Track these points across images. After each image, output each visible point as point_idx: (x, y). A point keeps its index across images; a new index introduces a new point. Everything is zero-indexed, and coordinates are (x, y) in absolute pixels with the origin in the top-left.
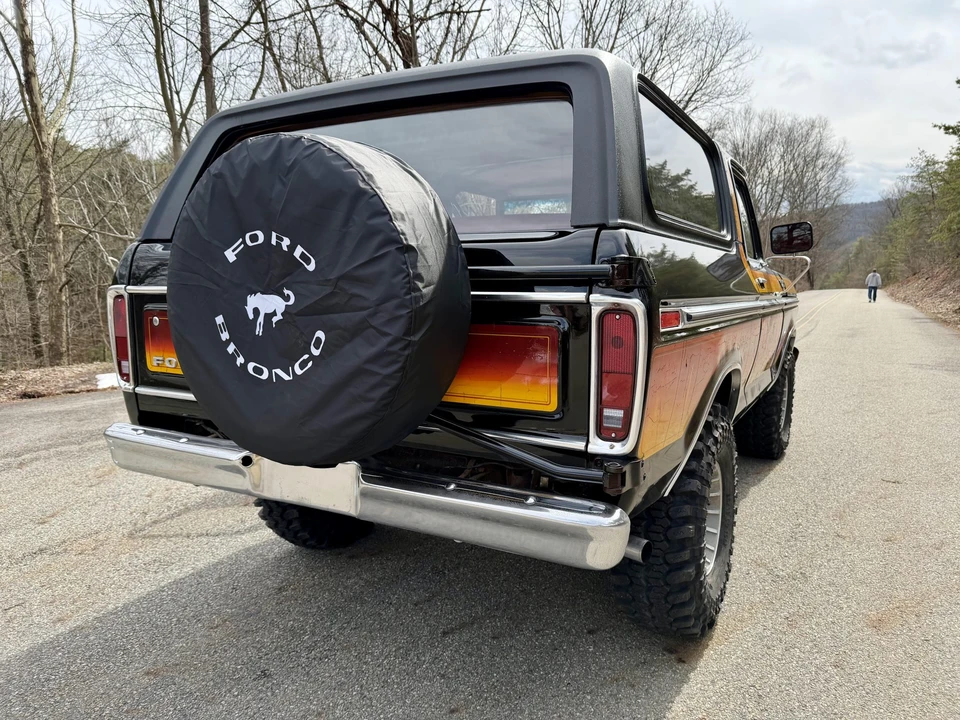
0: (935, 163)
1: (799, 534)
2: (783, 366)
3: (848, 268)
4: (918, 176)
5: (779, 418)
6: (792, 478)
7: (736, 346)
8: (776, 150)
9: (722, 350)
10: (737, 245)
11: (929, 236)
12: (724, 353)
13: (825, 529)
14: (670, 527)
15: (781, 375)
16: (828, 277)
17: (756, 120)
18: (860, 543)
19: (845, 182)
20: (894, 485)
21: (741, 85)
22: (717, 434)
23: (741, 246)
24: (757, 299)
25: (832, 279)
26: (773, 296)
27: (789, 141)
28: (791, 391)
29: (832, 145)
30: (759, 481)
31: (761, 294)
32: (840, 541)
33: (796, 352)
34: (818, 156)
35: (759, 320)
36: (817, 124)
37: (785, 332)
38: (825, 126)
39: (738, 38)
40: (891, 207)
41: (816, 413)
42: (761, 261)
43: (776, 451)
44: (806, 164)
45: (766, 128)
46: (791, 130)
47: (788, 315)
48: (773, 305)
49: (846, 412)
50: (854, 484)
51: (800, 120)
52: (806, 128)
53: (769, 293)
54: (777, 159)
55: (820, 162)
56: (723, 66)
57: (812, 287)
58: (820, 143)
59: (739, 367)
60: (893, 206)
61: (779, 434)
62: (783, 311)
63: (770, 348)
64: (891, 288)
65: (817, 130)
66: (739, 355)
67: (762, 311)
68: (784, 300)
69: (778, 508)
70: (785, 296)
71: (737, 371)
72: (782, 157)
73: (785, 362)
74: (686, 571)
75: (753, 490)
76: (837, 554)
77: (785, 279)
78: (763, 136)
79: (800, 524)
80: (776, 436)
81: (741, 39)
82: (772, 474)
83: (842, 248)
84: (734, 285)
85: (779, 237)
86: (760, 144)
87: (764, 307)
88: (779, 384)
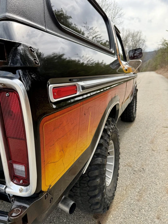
0: (166, 41)
1: (141, 151)
2: (134, 95)
3: (147, 67)
4: (162, 44)
5: (133, 110)
6: (137, 128)
7: (116, 95)
8: (130, 39)
9: (109, 99)
10: (117, 55)
11: (165, 58)
12: (110, 99)
13: (149, 148)
14: (89, 181)
15: (133, 98)
16: (143, 69)
17: (125, 31)
18: (160, 152)
19: (146, 46)
20: (166, 128)
21: (121, 22)
22: (109, 133)
23: (118, 56)
24: (125, 75)
25: (144, 70)
26: (130, 74)
27: (133, 36)
28: (136, 101)
29: (143, 37)
30: (128, 130)
31: (126, 73)
32: (153, 152)
33: (137, 90)
34: (140, 40)
35: (126, 83)
36: (139, 32)
37: (134, 85)
38: (141, 33)
39: (120, 9)
40: (156, 52)
41: (143, 106)
42: (126, 62)
43: (132, 120)
44: (137, 42)
45: (127, 33)
46: (133, 34)
47: (135, 79)
48: (130, 77)
49: (150, 105)
50: (155, 129)
51: (135, 31)
52: (137, 33)
53: (129, 73)
54: (130, 41)
55: (140, 41)
56: (117, 17)
57: (139, 72)
58: (140, 37)
59: (118, 102)
60: (157, 52)
61: (133, 115)
62: (133, 78)
63: (130, 90)
64: (157, 71)
65: (139, 34)
66: (118, 98)
67: (126, 79)
68: (134, 75)
69: (134, 140)
70: (134, 74)
71: (118, 104)
72: (132, 41)
73: (134, 94)
74: (97, 198)
75: (126, 133)
76: (153, 158)
77: (134, 69)
78: (127, 36)
79: (141, 147)
80: (132, 116)
81: (121, 9)
82: (131, 127)
83: (145, 62)
84: (118, 71)
85: (131, 56)
86: (126, 37)
87: (127, 78)
88: (133, 100)
